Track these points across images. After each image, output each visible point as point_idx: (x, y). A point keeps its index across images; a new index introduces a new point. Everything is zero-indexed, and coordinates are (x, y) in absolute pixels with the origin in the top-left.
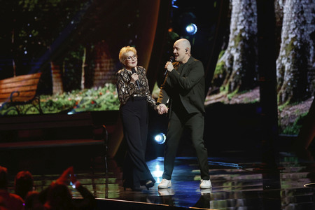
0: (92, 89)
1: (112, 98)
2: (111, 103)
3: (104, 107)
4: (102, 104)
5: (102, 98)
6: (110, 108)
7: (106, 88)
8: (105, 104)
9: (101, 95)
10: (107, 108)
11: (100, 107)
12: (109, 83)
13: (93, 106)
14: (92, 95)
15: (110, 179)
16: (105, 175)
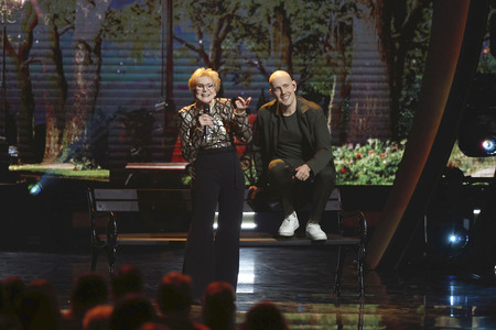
0: (344, 147)
1: (377, 165)
2: (377, 172)
3: (363, 180)
4: (360, 174)
5: (360, 163)
6: (374, 182)
7: (369, 147)
8: (366, 173)
9: (359, 158)
10: (369, 182)
11: (355, 179)
12: (373, 137)
13: (344, 176)
14: (342, 158)
15: (366, 306)
16: (358, 298)
